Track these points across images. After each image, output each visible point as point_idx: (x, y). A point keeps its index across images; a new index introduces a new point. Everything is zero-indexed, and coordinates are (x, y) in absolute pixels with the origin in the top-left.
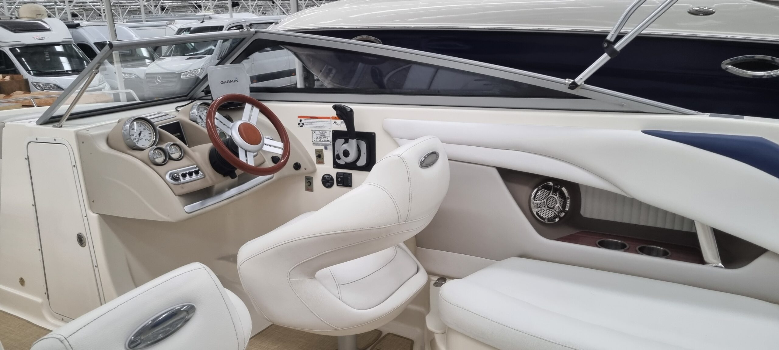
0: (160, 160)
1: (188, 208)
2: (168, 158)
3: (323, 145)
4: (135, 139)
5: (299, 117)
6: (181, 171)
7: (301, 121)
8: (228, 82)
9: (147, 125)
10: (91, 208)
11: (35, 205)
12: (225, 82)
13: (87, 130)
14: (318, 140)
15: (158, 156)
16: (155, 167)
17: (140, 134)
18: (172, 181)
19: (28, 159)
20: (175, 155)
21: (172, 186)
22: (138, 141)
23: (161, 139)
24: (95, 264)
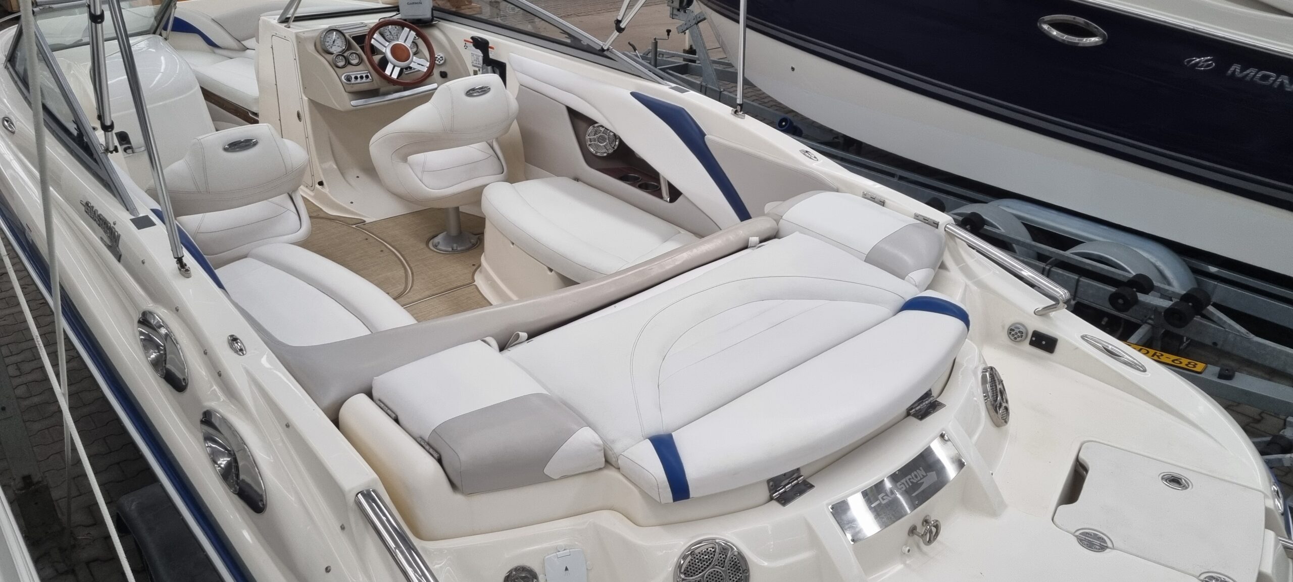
0: (341, 64)
1: (354, 103)
2: (348, 62)
3: (477, 67)
4: (330, 45)
5: (465, 40)
6: (354, 74)
7: (466, 44)
8: (413, 3)
9: (341, 35)
10: (304, 92)
11: (276, 85)
12: (411, 4)
13: (304, 32)
14: (475, 62)
15: (340, 61)
16: (337, 69)
17: (334, 42)
18: (345, 81)
19: (272, 48)
20: (355, 62)
21: (344, 84)
22: (331, 47)
23: (349, 46)
24: (307, 136)
